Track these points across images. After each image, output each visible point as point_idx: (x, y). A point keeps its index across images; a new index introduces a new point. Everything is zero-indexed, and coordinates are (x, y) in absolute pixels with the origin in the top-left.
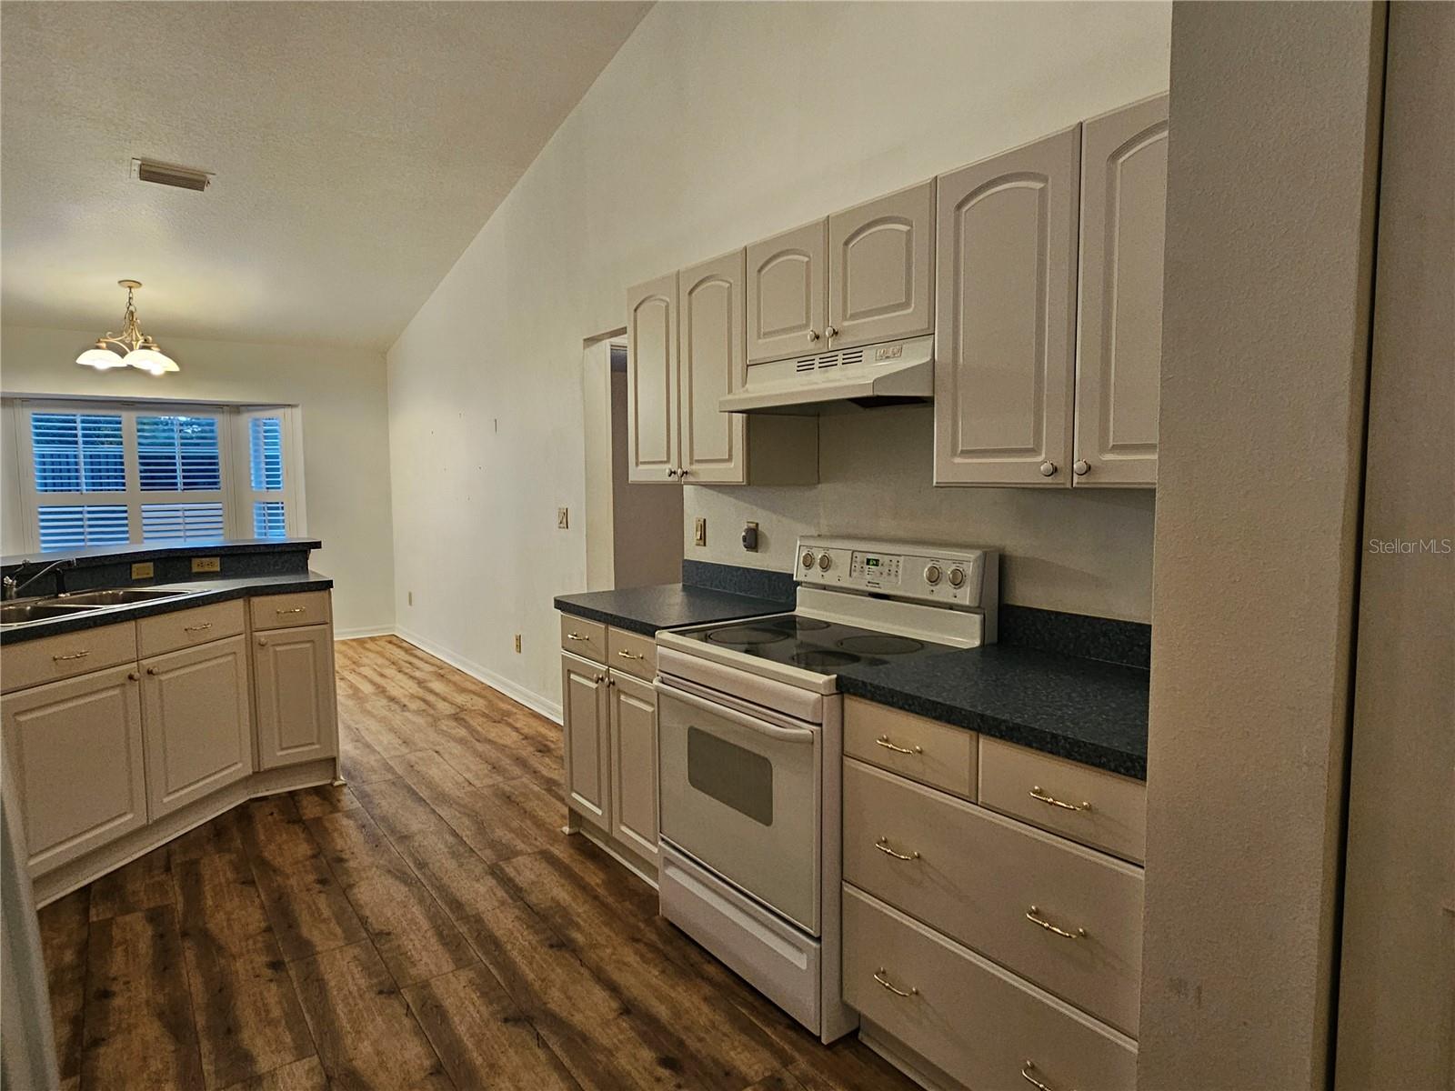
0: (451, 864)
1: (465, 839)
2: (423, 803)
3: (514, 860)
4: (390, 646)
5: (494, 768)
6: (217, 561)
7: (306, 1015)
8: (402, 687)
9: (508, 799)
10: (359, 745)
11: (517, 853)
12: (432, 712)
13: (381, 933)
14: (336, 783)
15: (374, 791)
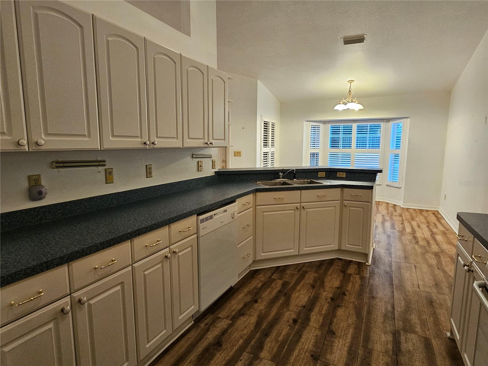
0: (380, 319)
1: (396, 311)
2: (391, 287)
3: (409, 334)
4: (432, 215)
5: (436, 284)
6: (345, 174)
7: (286, 346)
8: (423, 234)
9: (431, 302)
10: (387, 252)
11: (413, 331)
12: (427, 248)
13: (332, 331)
14: (367, 264)
15: (378, 272)
